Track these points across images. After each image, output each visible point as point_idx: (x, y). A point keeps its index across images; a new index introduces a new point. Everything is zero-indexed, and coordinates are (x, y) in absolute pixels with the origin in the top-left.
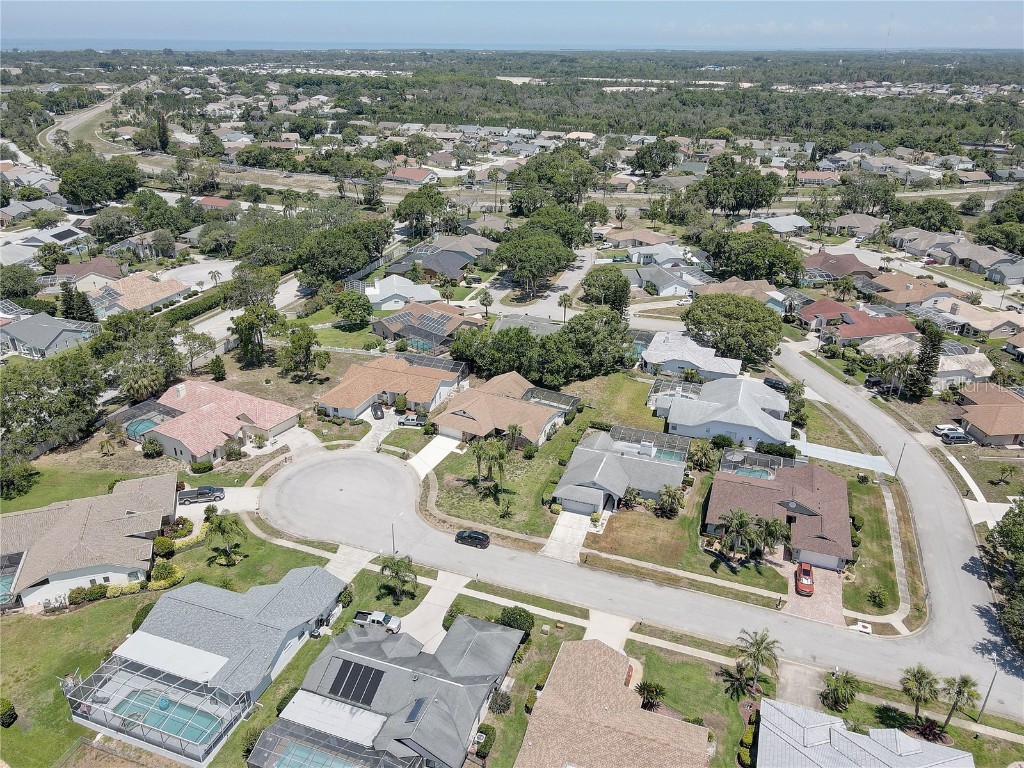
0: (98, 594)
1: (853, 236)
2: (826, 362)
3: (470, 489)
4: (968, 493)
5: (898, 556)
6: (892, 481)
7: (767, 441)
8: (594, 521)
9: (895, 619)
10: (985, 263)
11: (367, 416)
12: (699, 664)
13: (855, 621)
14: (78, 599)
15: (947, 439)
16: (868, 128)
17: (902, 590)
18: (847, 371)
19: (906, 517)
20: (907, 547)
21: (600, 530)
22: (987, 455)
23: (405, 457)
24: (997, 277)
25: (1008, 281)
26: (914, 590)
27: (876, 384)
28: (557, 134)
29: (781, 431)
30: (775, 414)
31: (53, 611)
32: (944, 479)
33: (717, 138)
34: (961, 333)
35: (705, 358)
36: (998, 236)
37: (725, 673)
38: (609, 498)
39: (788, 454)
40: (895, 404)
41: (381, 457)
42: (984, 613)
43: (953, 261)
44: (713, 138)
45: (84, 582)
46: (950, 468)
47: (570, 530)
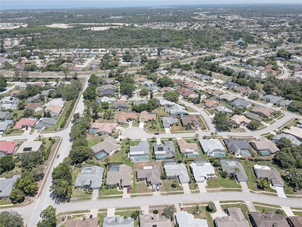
0: (117, 151)
1: (176, 73)
2: (184, 100)
3: (151, 128)
4: (209, 115)
5: (205, 124)
6: (200, 115)
7: (184, 113)
8: (170, 128)
9: (207, 130)
10: (199, 77)
11: (126, 122)
12: (191, 139)
13: (203, 131)
14: (115, 153)
15: (204, 108)
16: (164, 42)
17: (206, 127)
18: (188, 101)
19: (204, 119)
20: (205, 123)
21: (171, 129)
22: (209, 109)
23: (138, 126)
24: (201, 79)
25: (203, 80)
26: (207, 127)
27: (193, 102)
28: (96, 49)
29: (186, 112)
30: (184, 109)
31: (114, 154)
32: (206, 114)
33: (135, 48)
34: (200, 91)
35: (170, 103)
36: (199, 71)
37: (193, 139)
38: (171, 125)
39: (188, 114)
40: (196, 104)
41: (134, 127)
42: (215, 127)
43: (194, 77)
44: (134, 48)
45: (115, 150)
46: (206, 112)
47: (167, 130)
